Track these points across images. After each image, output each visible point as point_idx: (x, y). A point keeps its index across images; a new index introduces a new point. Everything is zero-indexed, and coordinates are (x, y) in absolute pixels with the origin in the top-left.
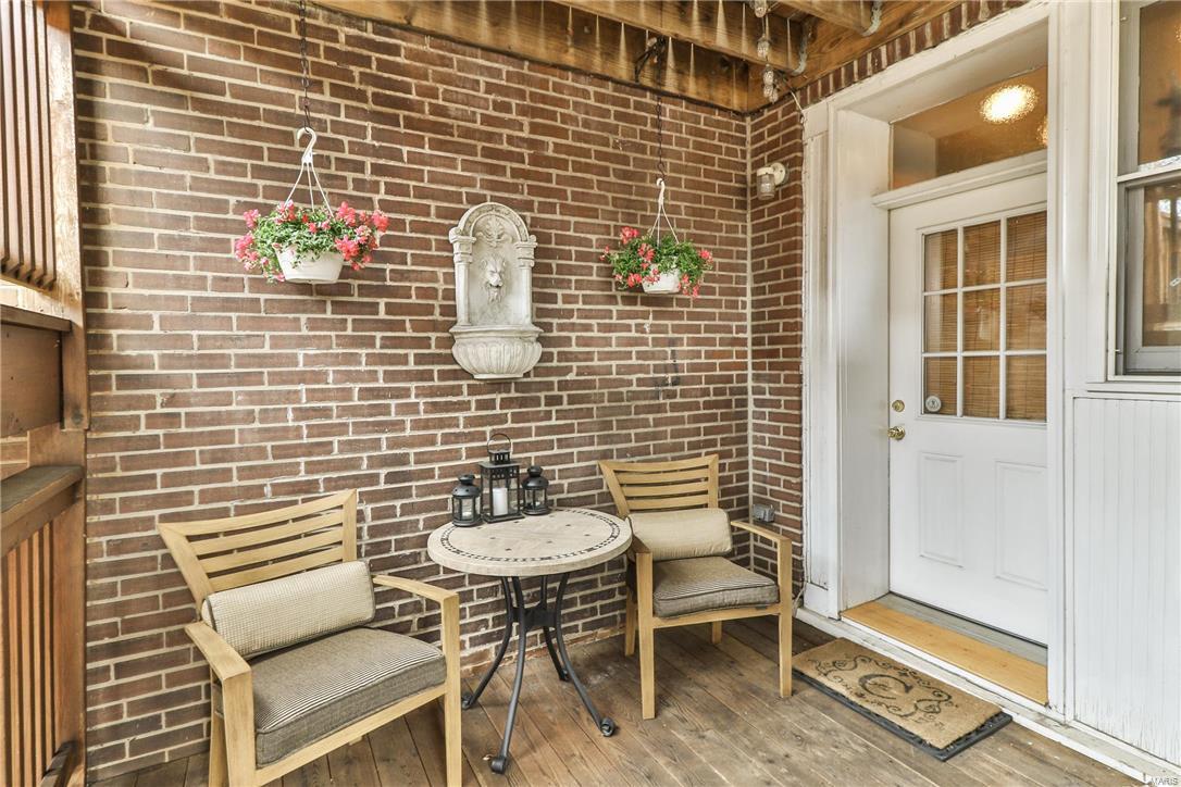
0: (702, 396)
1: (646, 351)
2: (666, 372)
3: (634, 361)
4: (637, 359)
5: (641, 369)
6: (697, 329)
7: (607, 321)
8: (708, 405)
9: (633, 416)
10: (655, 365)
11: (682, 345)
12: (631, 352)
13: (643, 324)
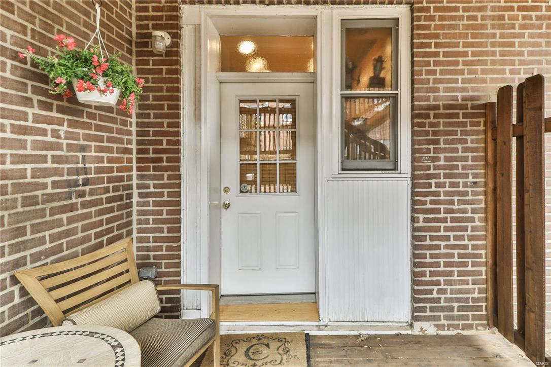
0: (105, 193)
1: (61, 156)
2: (78, 175)
3: (49, 165)
4: (53, 162)
5: (56, 172)
6: (100, 139)
7: (22, 123)
8: (109, 200)
9: (48, 218)
10: (68, 169)
11: (90, 151)
12: (46, 156)
13: (59, 130)
